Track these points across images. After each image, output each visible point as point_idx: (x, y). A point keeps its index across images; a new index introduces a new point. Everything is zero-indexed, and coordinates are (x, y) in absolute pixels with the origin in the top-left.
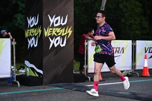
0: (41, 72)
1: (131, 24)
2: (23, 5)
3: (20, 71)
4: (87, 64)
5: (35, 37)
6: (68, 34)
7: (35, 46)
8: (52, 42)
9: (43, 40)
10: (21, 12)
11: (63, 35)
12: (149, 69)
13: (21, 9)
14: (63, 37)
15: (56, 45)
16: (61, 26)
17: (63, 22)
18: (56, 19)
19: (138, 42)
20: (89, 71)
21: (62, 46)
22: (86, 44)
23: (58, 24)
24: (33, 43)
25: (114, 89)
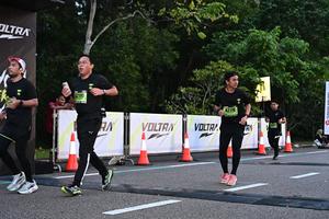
4: (56, 146)
12: (149, 156)
19: (131, 114)
22: (55, 115)
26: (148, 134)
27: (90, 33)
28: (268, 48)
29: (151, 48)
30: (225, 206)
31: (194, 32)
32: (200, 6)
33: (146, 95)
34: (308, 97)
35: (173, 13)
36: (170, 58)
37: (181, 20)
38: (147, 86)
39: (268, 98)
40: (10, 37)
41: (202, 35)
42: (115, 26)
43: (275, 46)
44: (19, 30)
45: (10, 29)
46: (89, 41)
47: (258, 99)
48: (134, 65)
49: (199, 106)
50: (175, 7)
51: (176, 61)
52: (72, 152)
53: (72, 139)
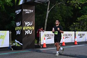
0: (22, 44)
2: (15, 17)
3: (13, 44)
4: (40, 41)
5: (19, 30)
6: (32, 29)
7: (19, 34)
8: (26, 32)
9: (22, 32)
10: (14, 20)
11: (30, 29)
13: (14, 19)
14: (31, 30)
15: (28, 33)
16: (29, 26)
17: (31, 24)
18: (28, 23)
20: (41, 44)
21: (30, 34)
22: (40, 33)
23: (29, 25)
24: (18, 33)
25: (51, 51)
26: (65, 37)
29: (65, 12)
31: (77, 7)
35: (71, 2)
36: (70, 14)
37: (74, 4)
38: (64, 22)
40: (28, 13)
41: (80, 8)
42: (55, 6)
44: (30, 11)
45: (28, 11)
46: (48, 11)
48: (60, 17)
49: (79, 28)
51: (72, 15)
52: (45, 42)
53: (45, 39)
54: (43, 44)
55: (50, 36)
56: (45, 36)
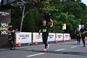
1: (32, 28)
4: (16, 41)
8: (2, 32)
11: (6, 30)
12: (38, 43)
15: (4, 34)
17: (7, 25)
18: (4, 24)
19: (33, 33)
20: (16, 43)
22: (15, 33)
26: (37, 38)
27: (23, 14)
28: (65, 17)
29: (38, 17)
30: (55, 54)
31: (48, 13)
32: (49, 7)
33: (37, 28)
34: (75, 28)
35: (43, 9)
37: (45, 11)
38: (37, 26)
39: (65, 29)
40: (5, 15)
41: (50, 14)
42: (29, 12)
43: (67, 17)
44: (7, 13)
45: (4, 13)
46: (23, 16)
47: (63, 29)
48: (34, 21)
50: (43, 7)
52: (20, 42)
53: (19, 39)
54: (18, 43)
55: (24, 36)
56: (20, 37)
